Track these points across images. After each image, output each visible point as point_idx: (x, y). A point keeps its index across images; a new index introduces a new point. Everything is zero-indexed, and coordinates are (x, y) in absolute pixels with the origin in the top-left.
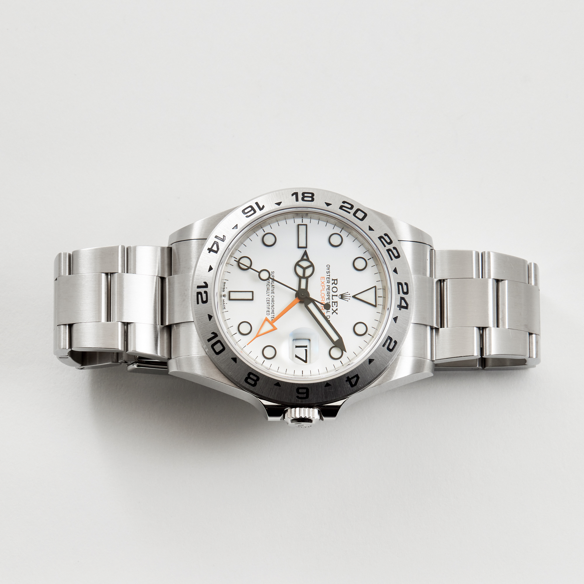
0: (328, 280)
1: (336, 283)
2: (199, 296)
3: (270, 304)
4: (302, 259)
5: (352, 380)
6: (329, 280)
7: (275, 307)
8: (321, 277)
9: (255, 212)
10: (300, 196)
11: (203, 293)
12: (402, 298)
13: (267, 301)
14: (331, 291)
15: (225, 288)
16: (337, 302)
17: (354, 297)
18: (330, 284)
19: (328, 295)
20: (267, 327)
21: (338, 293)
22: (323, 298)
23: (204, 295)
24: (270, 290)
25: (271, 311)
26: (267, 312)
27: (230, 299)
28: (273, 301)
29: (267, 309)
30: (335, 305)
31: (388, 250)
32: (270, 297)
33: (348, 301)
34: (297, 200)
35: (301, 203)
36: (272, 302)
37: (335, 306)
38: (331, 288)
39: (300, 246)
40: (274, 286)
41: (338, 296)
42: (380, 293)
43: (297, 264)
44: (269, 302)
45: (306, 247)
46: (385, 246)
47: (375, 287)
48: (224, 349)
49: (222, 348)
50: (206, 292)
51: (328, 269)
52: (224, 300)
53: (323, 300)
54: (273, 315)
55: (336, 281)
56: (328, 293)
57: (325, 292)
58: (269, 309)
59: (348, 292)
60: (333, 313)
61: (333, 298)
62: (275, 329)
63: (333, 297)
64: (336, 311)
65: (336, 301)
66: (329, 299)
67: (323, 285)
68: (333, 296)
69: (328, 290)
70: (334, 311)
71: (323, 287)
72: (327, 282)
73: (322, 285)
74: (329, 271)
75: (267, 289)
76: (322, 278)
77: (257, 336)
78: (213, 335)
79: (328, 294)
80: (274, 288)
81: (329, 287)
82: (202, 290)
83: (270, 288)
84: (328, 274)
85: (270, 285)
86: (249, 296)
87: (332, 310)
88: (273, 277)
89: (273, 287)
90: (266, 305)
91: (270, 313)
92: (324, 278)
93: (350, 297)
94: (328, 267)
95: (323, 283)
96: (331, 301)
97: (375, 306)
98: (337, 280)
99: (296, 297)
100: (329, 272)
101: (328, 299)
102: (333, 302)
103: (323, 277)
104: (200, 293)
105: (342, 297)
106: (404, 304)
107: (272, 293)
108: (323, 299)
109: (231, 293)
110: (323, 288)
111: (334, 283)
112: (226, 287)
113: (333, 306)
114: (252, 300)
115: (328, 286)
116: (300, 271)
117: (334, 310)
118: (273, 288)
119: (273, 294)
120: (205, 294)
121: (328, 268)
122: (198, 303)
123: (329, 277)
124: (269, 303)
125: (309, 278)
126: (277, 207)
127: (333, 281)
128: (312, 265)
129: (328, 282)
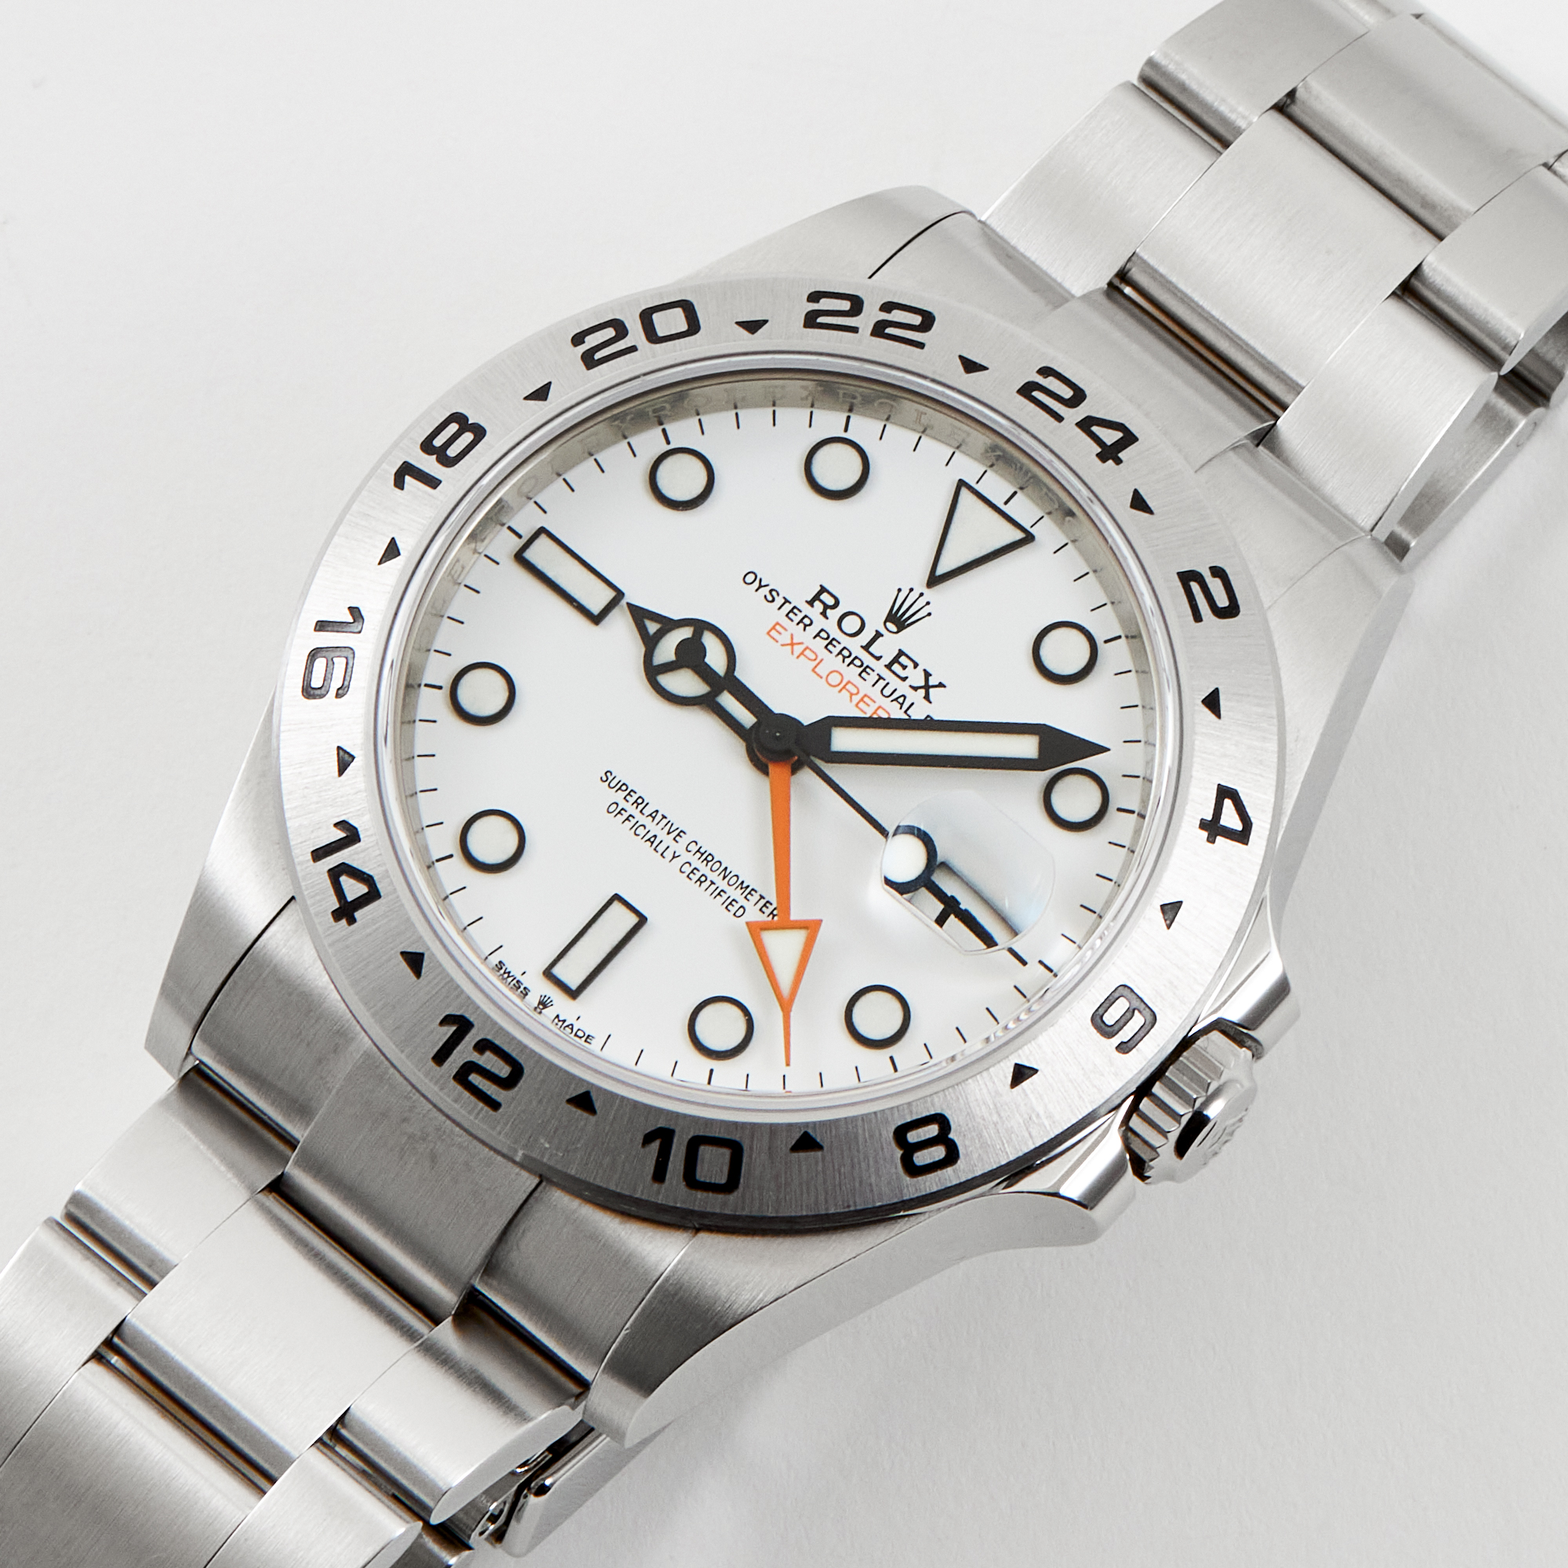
0: (797, 619)
1: (830, 601)
2: (475, 1079)
3: (712, 876)
4: (650, 643)
5: (1223, 822)
6: (800, 616)
7: (734, 869)
8: (768, 633)
9: (349, 652)
10: (429, 464)
11: (475, 1057)
12: (1086, 424)
13: (691, 876)
14: (846, 641)
15: (519, 977)
16: (901, 653)
17: (934, 580)
18: (819, 623)
19: (852, 662)
20: (784, 947)
21: (876, 621)
22: (844, 687)
23: (488, 1060)
24: (662, 835)
25: (735, 893)
26: (730, 907)
27: (574, 994)
28: (708, 858)
29: (720, 900)
30: (904, 667)
31: (879, 330)
32: (688, 857)
33: (929, 614)
34: (433, 482)
35: (454, 480)
36: (710, 864)
37: (910, 671)
38: (835, 633)
39: (596, 610)
40: (657, 811)
41: (883, 631)
42: (996, 487)
43: (653, 672)
44: (698, 875)
45: (620, 594)
46: (854, 330)
47: (961, 484)
48: (736, 1150)
49: (726, 1153)
50: (483, 1046)
51: (760, 586)
52: (558, 1016)
53: (854, 691)
54: (756, 897)
55: (825, 597)
56: (845, 655)
57: (832, 662)
58: (725, 896)
59: (899, 590)
60: (927, 697)
61: (878, 655)
62: (812, 928)
63: (871, 649)
64: (931, 683)
65: (896, 652)
66: (865, 669)
67: (798, 649)
68: (866, 648)
69: (830, 647)
70: (927, 687)
71: (807, 652)
72: (801, 625)
73: (797, 653)
74: (768, 588)
75: (649, 843)
76: (773, 633)
77: (786, 1005)
78: (656, 1145)
79: (848, 661)
80: (664, 817)
81: (823, 635)
82: (464, 1053)
83: (654, 828)
84: (779, 601)
85: (643, 820)
86: (619, 921)
87: (915, 689)
88: (624, 788)
89: (659, 817)
90: (701, 894)
91: (742, 901)
92: (778, 627)
93: (921, 595)
94: (752, 579)
95: (792, 644)
96: (879, 667)
97: (1029, 538)
98: (823, 590)
99: (763, 769)
100: (774, 593)
101: (864, 674)
102: (889, 666)
103: (774, 628)
104: (469, 1067)
105: (898, 620)
106: (1110, 437)
107: (678, 838)
108: (849, 687)
109: (557, 971)
110: (813, 657)
111: (826, 607)
112: (516, 972)
113: (904, 679)
114: (642, 920)
115: (818, 635)
116: (685, 683)
117: (923, 684)
118: (665, 821)
119: (684, 841)
120: (488, 1054)
121: (757, 583)
122: (494, 1105)
123: (788, 607)
124: (703, 879)
125: (736, 674)
126: (399, 567)
127: (819, 606)
128: (701, 626)
129: (806, 626)
